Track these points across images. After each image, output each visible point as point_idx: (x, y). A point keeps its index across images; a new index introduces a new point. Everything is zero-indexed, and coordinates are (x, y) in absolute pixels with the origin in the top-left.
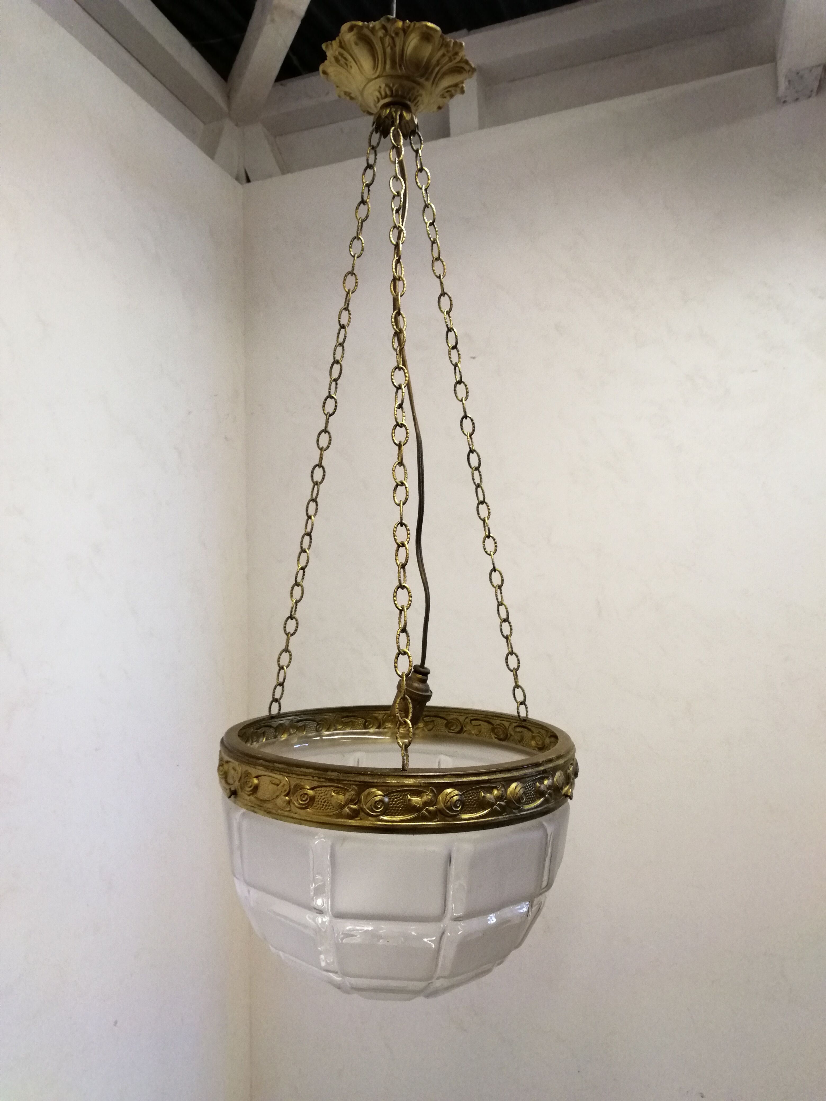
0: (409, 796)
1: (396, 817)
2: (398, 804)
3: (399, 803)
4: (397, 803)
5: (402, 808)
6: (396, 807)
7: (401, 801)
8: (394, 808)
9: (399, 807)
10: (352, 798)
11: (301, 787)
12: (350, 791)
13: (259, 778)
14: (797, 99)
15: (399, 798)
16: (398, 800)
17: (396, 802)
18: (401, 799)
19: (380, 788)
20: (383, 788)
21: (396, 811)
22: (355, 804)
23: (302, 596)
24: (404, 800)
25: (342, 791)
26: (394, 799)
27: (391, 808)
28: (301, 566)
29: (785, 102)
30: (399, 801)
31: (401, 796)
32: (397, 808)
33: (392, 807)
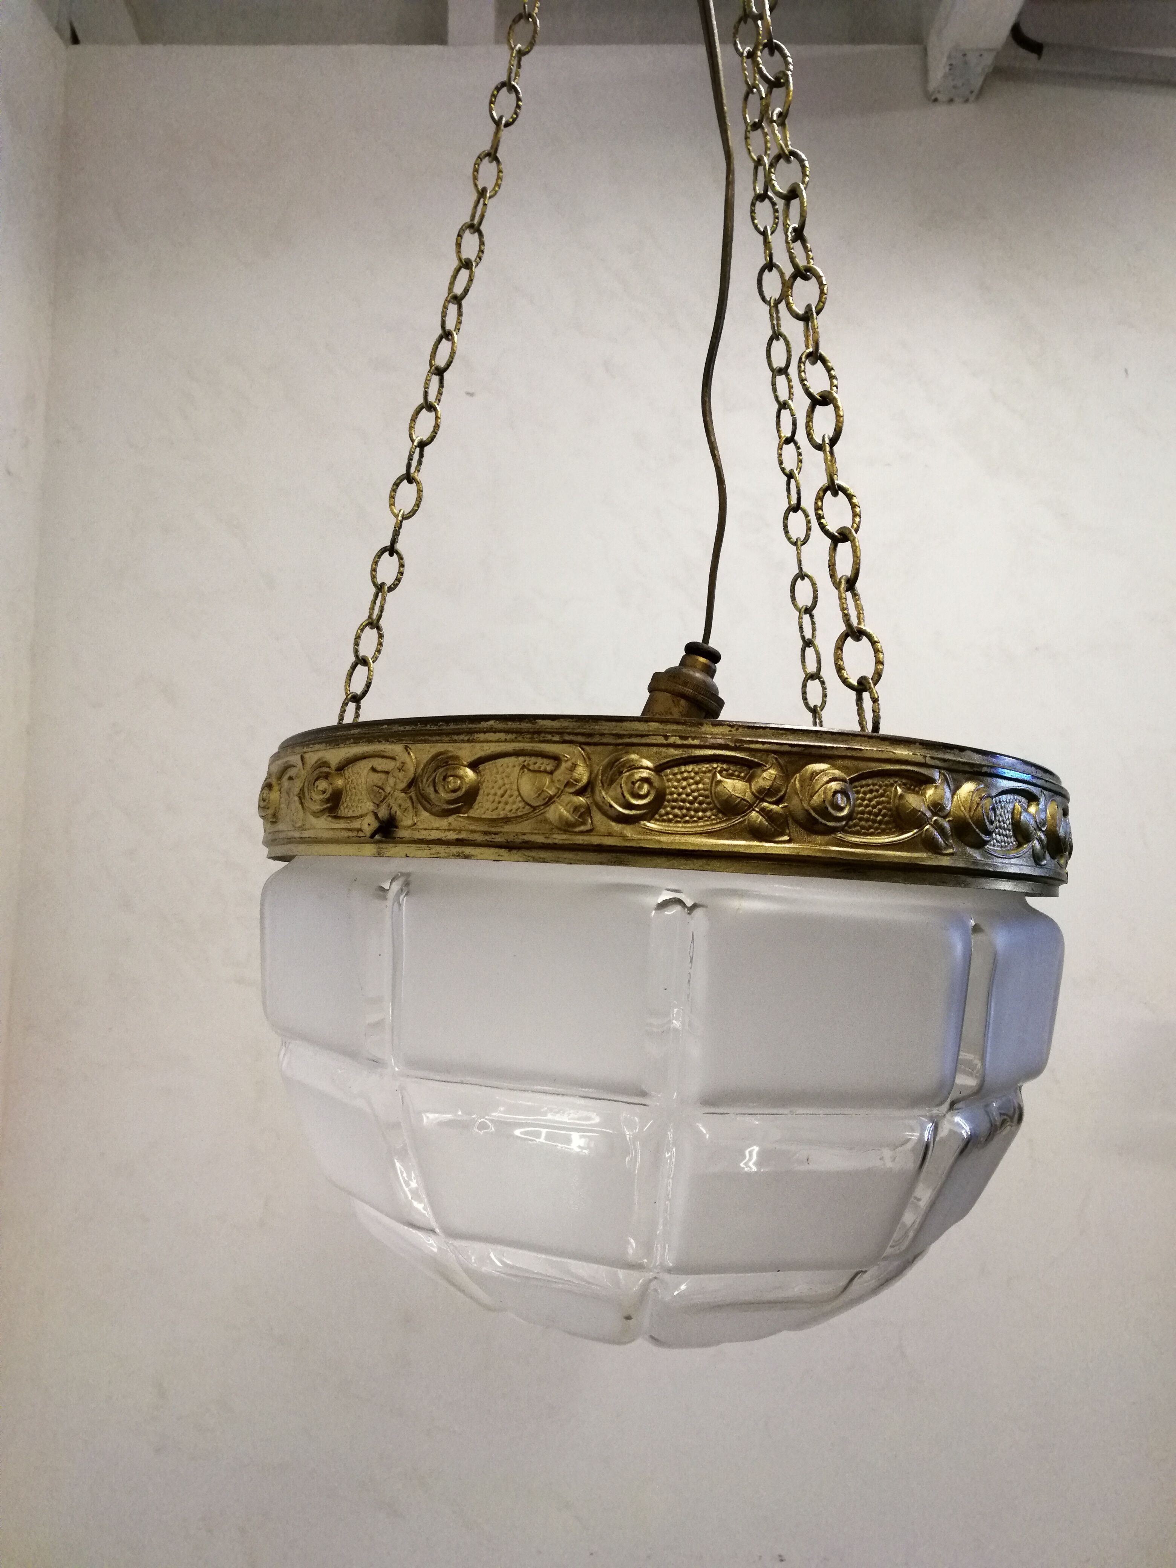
0: (898, 788)
1: (868, 837)
2: (874, 807)
3: (878, 803)
4: (873, 803)
5: (884, 816)
6: (870, 813)
7: (883, 799)
8: (866, 816)
9: (877, 815)
10: (773, 783)
11: (632, 764)
12: (768, 769)
13: (481, 767)
14: (951, 101)
15: (877, 791)
16: (875, 797)
17: (870, 800)
18: (882, 796)
19: (840, 762)
20: (847, 763)
21: (870, 823)
22: (777, 803)
23: (418, 505)
24: (887, 796)
25: (740, 772)
26: (865, 793)
27: (859, 816)
28: (419, 438)
29: (936, 100)
30: (878, 799)
31: (881, 786)
32: (872, 817)
33: (863, 813)
